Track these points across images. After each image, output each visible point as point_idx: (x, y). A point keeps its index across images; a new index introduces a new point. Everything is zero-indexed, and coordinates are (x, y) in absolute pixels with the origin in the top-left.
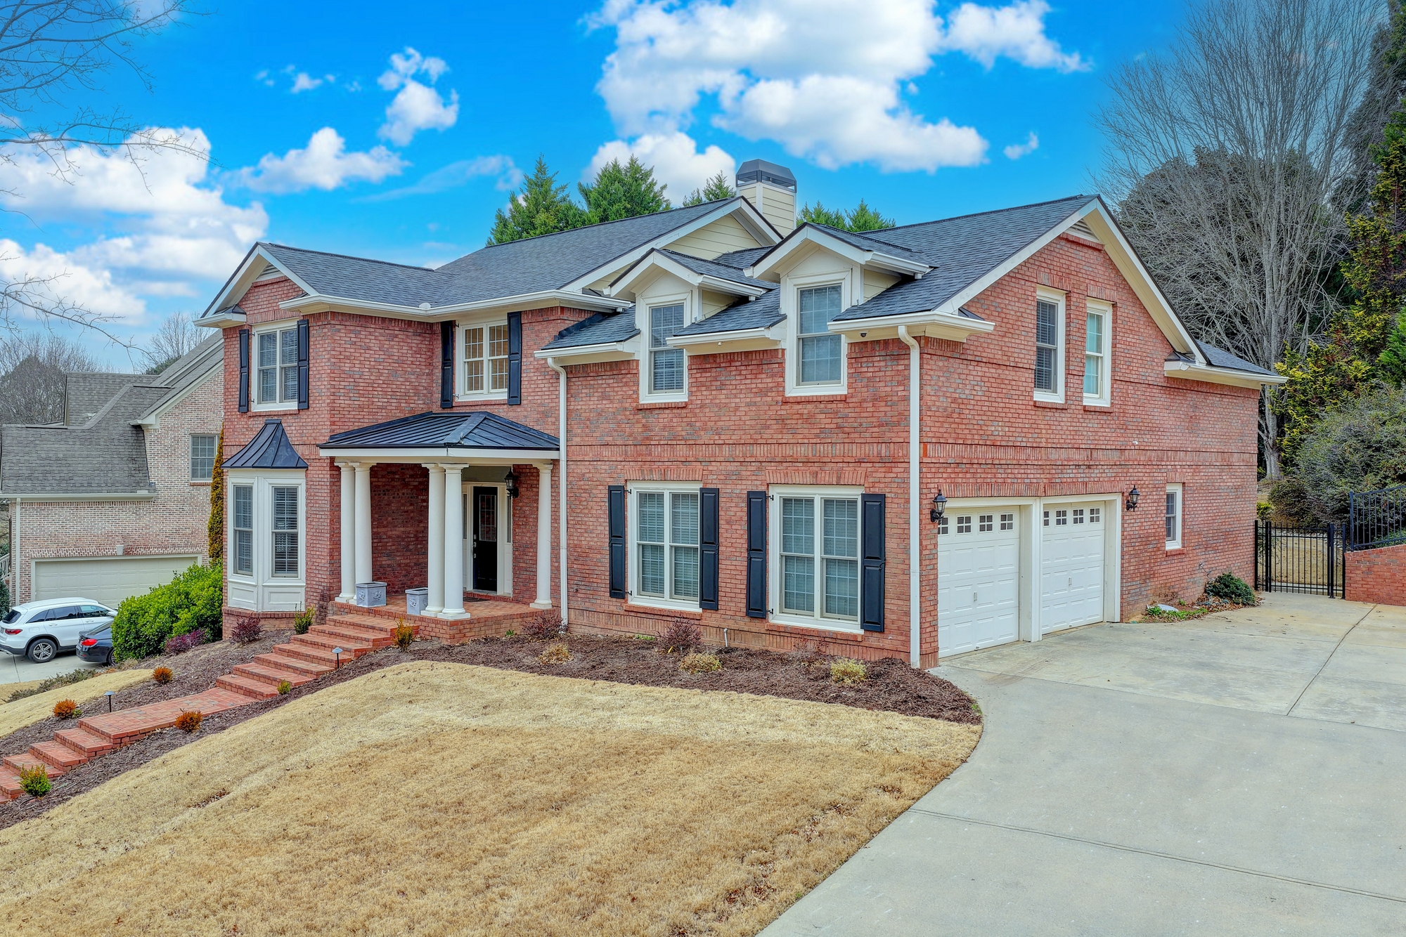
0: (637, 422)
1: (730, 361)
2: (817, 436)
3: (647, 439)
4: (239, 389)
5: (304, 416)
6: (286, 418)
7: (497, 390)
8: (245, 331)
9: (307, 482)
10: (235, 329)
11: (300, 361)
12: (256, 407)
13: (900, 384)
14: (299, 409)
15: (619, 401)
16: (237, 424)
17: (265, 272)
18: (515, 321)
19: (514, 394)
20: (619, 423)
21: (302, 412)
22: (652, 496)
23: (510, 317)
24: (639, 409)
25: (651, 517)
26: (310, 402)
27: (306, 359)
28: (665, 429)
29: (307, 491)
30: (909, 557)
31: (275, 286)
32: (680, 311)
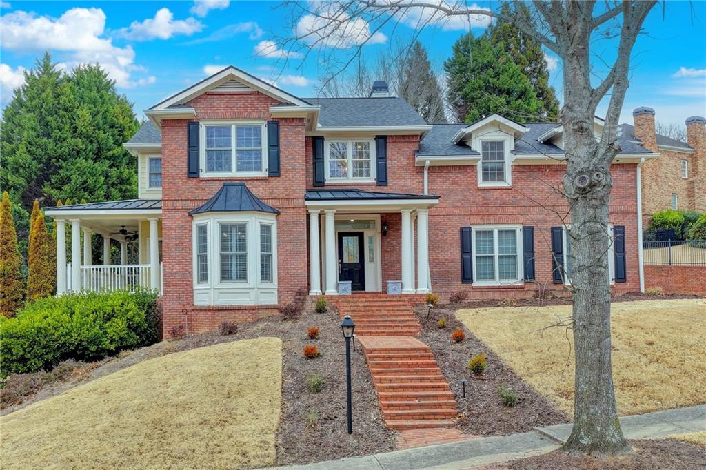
0: (478, 196)
1: (539, 169)
3: (486, 204)
4: (186, 161)
5: (274, 181)
6: (251, 182)
7: (358, 178)
8: (194, 123)
9: (278, 223)
10: (179, 121)
11: (270, 146)
12: (204, 174)
13: (629, 182)
14: (269, 177)
15: (465, 185)
16: (183, 185)
17: (222, 86)
18: (381, 141)
19: (382, 180)
20: (465, 196)
21: (273, 179)
22: (484, 232)
23: (378, 138)
24: (480, 189)
25: (485, 242)
26: (282, 172)
27: (277, 146)
28: (497, 199)
29: (279, 228)
30: (638, 250)
31: (235, 96)
32: (501, 144)
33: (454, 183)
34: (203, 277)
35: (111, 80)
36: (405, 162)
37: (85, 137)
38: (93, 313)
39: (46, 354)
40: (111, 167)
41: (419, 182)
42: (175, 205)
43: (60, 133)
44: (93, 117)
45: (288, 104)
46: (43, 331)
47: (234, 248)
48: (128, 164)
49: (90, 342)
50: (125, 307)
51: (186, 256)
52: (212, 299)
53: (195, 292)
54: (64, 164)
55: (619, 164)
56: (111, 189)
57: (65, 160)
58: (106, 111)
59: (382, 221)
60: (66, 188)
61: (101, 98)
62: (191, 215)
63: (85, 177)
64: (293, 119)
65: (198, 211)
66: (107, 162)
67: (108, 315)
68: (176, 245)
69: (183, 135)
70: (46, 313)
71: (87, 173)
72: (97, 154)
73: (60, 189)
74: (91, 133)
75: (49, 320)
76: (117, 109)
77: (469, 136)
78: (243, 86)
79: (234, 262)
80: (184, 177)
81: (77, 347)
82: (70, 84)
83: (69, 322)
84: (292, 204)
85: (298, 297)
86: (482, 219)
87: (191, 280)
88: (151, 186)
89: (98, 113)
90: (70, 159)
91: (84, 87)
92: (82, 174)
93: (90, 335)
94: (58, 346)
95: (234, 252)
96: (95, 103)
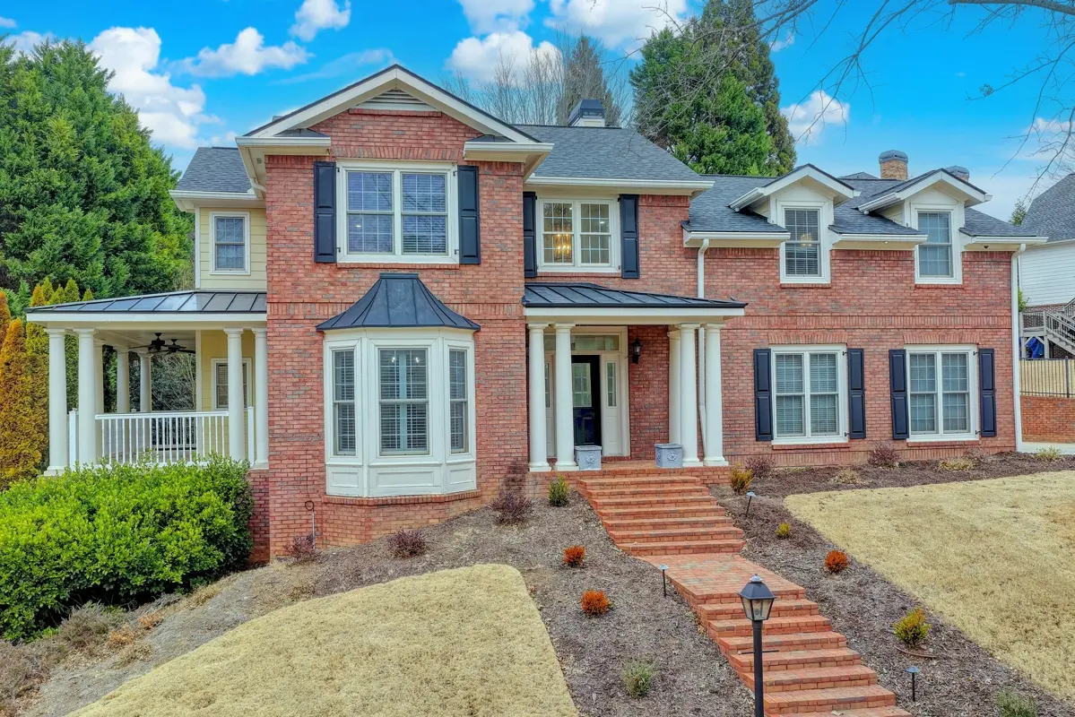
0: (781, 298)
1: (871, 257)
2: (942, 311)
3: (792, 311)
4: (312, 232)
5: (470, 272)
6: (429, 272)
7: (591, 264)
8: (328, 164)
9: (477, 346)
10: (300, 159)
11: (463, 210)
12: (344, 257)
13: (1000, 279)
14: (461, 264)
15: (761, 281)
16: (306, 275)
17: (376, 100)
18: (630, 203)
19: (631, 269)
20: (761, 299)
21: (468, 268)
22: (789, 357)
23: (623, 198)
24: (783, 288)
25: (789, 373)
26: (484, 257)
27: (476, 209)
28: (809, 303)
29: (477, 354)
30: (1012, 387)
31: (401, 120)
32: (813, 215)
33: (743, 276)
34: (346, 442)
35: (106, 70)
36: (667, 240)
37: (63, 167)
38: (134, 511)
39: (43, 593)
40: (113, 219)
41: (689, 274)
42: (292, 312)
43: (18, 159)
44: (78, 132)
45: (494, 137)
46: (38, 552)
47: (403, 391)
48: (138, 215)
49: (131, 570)
50: (196, 499)
51: (312, 405)
52: (365, 486)
53: (329, 471)
54: (29, 214)
55: (986, 252)
56: (113, 258)
57: (30, 207)
58: (101, 123)
59: (630, 338)
60: (36, 255)
61: (91, 100)
62: (320, 331)
63: (68, 239)
64: (502, 164)
65: (335, 324)
66: (106, 211)
67: (164, 514)
68: (294, 384)
69: (305, 184)
70: (39, 512)
71: (72, 232)
72: (86, 197)
73: (23, 258)
74: (74, 160)
75: (47, 527)
76: (118, 120)
77: (764, 201)
78: (415, 101)
79: (403, 418)
80: (309, 262)
81: (106, 579)
82: (34, 72)
83: (88, 533)
84: (502, 312)
85: (512, 476)
86: (786, 335)
87: (320, 448)
88: (218, 266)
89: (87, 125)
90: (41, 206)
91: (59, 79)
92: (63, 232)
93: (133, 557)
94: (68, 579)
95: (403, 399)
96: (81, 107)
